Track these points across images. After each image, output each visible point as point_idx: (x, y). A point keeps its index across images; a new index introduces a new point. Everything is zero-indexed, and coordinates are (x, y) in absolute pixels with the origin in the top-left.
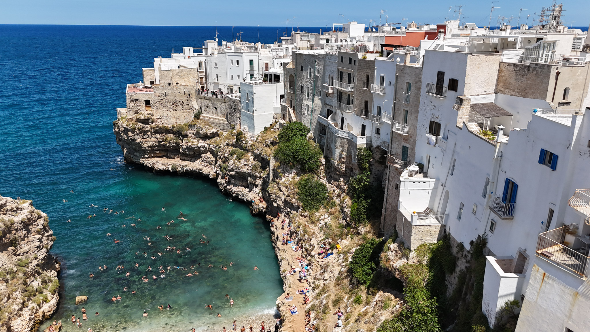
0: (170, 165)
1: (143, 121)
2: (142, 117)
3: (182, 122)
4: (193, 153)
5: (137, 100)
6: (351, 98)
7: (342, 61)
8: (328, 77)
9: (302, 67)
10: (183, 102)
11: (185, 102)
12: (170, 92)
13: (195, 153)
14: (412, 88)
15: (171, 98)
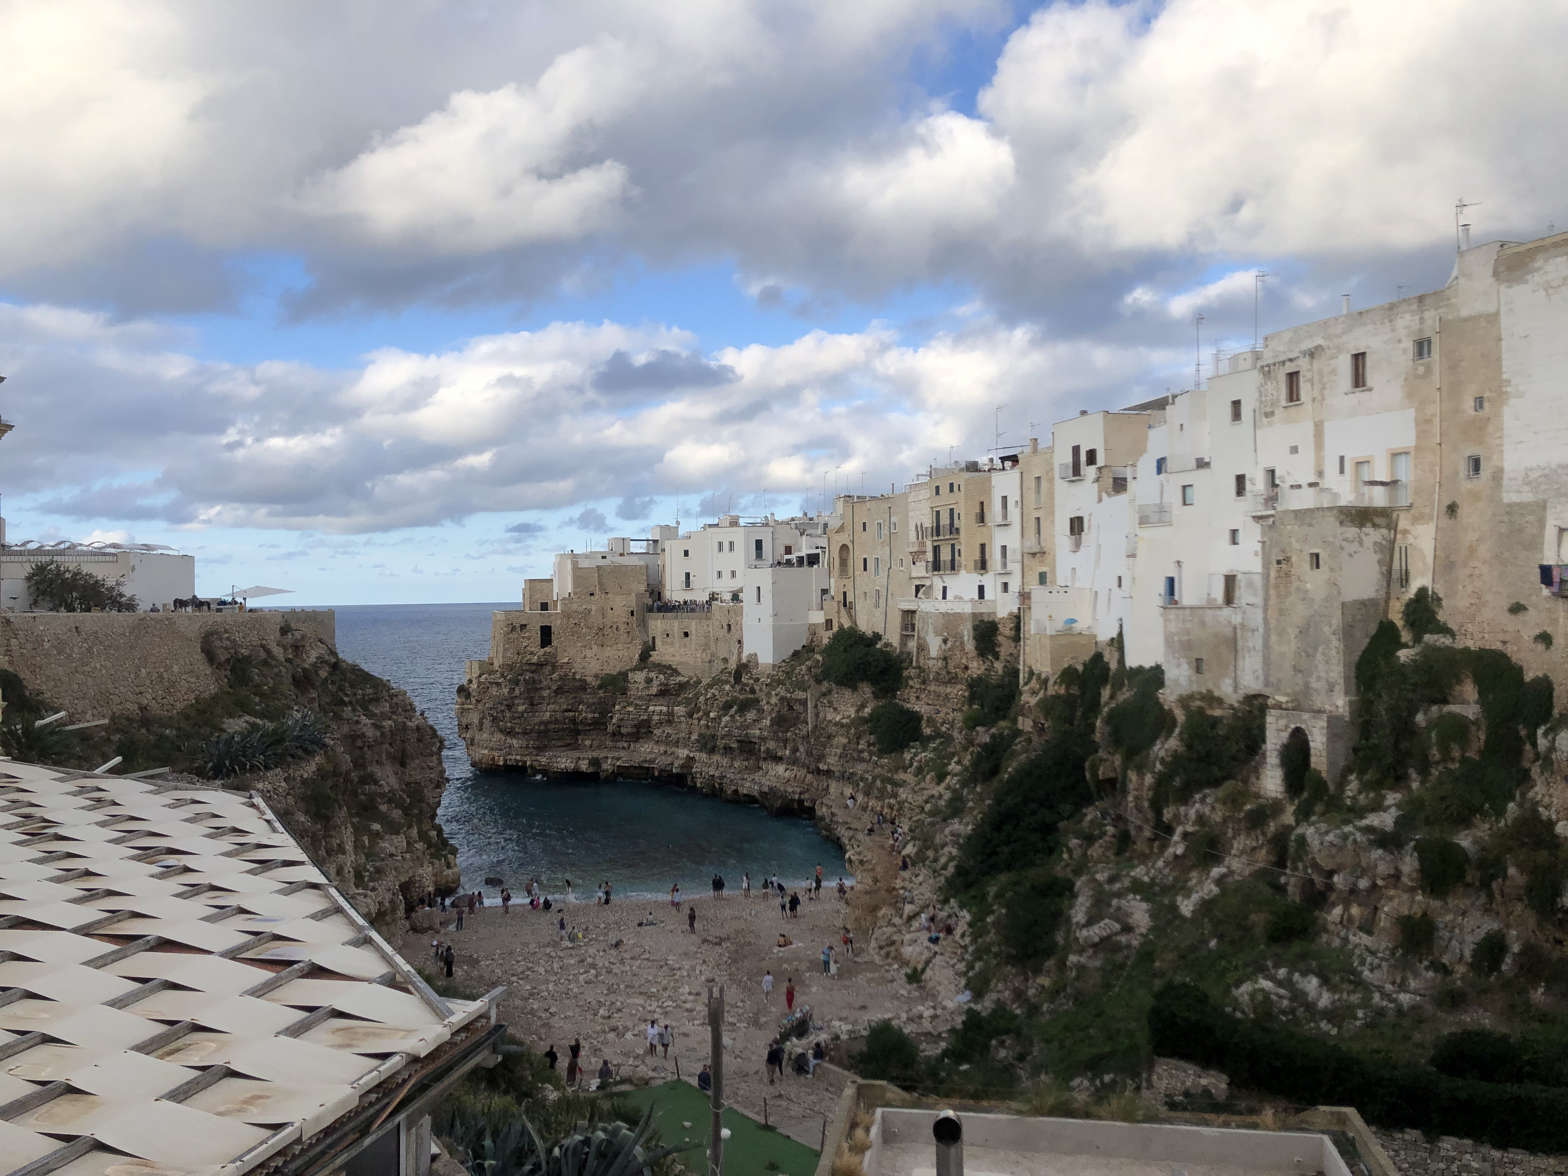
0: (584, 758)
1: (534, 668)
2: (535, 659)
3: (613, 669)
4: (635, 730)
5: (523, 627)
6: (957, 548)
7: (937, 493)
8: (914, 529)
9: (864, 524)
10: (617, 629)
11: (623, 628)
12: (594, 608)
13: (638, 732)
14: (1044, 483)
15: (595, 620)
